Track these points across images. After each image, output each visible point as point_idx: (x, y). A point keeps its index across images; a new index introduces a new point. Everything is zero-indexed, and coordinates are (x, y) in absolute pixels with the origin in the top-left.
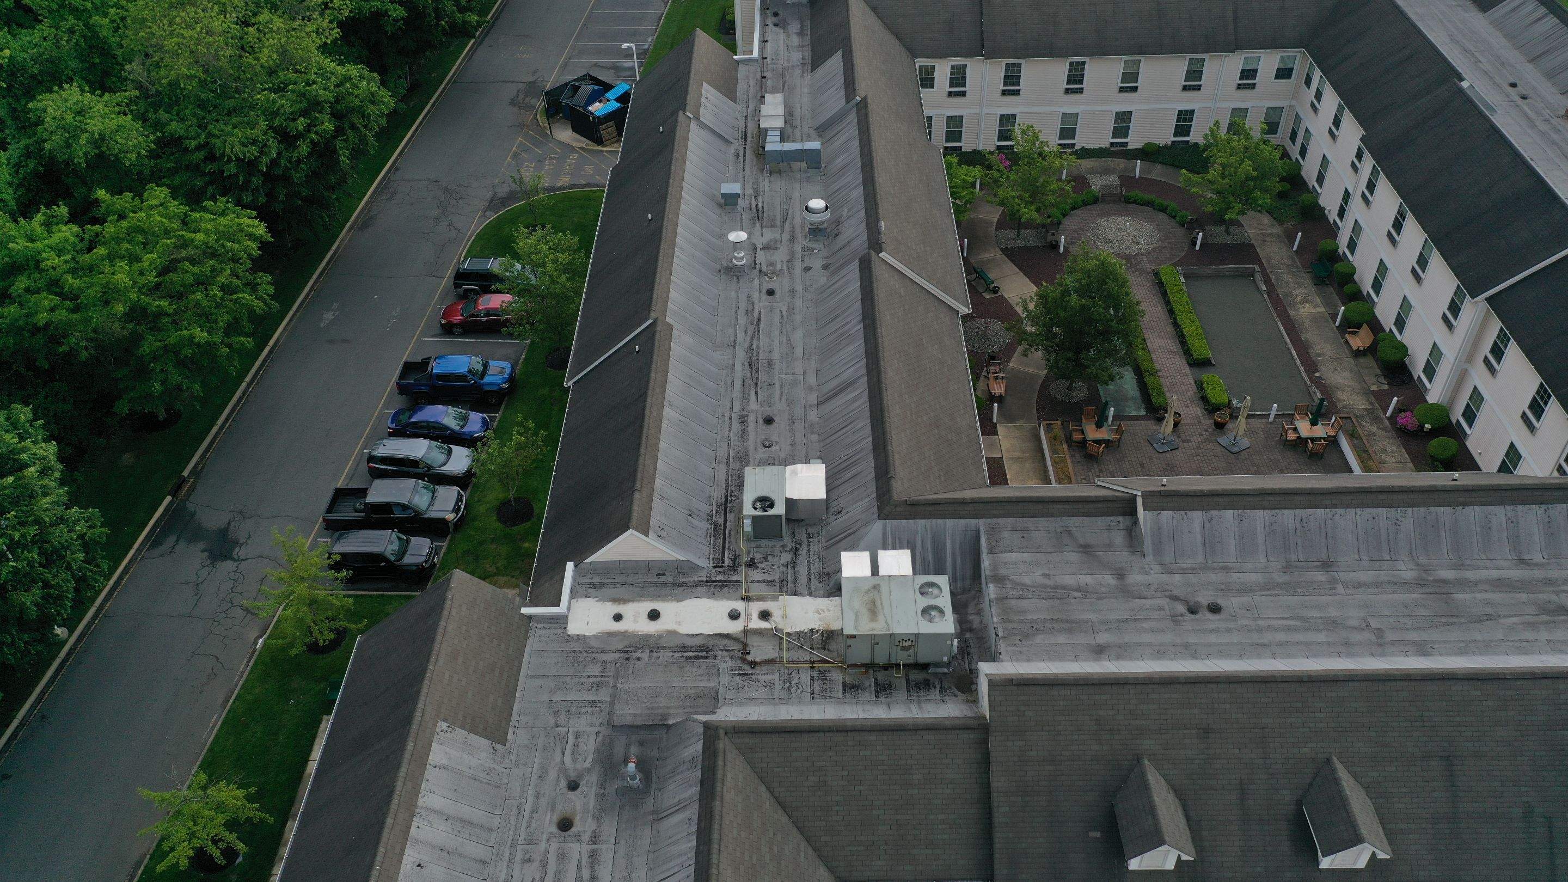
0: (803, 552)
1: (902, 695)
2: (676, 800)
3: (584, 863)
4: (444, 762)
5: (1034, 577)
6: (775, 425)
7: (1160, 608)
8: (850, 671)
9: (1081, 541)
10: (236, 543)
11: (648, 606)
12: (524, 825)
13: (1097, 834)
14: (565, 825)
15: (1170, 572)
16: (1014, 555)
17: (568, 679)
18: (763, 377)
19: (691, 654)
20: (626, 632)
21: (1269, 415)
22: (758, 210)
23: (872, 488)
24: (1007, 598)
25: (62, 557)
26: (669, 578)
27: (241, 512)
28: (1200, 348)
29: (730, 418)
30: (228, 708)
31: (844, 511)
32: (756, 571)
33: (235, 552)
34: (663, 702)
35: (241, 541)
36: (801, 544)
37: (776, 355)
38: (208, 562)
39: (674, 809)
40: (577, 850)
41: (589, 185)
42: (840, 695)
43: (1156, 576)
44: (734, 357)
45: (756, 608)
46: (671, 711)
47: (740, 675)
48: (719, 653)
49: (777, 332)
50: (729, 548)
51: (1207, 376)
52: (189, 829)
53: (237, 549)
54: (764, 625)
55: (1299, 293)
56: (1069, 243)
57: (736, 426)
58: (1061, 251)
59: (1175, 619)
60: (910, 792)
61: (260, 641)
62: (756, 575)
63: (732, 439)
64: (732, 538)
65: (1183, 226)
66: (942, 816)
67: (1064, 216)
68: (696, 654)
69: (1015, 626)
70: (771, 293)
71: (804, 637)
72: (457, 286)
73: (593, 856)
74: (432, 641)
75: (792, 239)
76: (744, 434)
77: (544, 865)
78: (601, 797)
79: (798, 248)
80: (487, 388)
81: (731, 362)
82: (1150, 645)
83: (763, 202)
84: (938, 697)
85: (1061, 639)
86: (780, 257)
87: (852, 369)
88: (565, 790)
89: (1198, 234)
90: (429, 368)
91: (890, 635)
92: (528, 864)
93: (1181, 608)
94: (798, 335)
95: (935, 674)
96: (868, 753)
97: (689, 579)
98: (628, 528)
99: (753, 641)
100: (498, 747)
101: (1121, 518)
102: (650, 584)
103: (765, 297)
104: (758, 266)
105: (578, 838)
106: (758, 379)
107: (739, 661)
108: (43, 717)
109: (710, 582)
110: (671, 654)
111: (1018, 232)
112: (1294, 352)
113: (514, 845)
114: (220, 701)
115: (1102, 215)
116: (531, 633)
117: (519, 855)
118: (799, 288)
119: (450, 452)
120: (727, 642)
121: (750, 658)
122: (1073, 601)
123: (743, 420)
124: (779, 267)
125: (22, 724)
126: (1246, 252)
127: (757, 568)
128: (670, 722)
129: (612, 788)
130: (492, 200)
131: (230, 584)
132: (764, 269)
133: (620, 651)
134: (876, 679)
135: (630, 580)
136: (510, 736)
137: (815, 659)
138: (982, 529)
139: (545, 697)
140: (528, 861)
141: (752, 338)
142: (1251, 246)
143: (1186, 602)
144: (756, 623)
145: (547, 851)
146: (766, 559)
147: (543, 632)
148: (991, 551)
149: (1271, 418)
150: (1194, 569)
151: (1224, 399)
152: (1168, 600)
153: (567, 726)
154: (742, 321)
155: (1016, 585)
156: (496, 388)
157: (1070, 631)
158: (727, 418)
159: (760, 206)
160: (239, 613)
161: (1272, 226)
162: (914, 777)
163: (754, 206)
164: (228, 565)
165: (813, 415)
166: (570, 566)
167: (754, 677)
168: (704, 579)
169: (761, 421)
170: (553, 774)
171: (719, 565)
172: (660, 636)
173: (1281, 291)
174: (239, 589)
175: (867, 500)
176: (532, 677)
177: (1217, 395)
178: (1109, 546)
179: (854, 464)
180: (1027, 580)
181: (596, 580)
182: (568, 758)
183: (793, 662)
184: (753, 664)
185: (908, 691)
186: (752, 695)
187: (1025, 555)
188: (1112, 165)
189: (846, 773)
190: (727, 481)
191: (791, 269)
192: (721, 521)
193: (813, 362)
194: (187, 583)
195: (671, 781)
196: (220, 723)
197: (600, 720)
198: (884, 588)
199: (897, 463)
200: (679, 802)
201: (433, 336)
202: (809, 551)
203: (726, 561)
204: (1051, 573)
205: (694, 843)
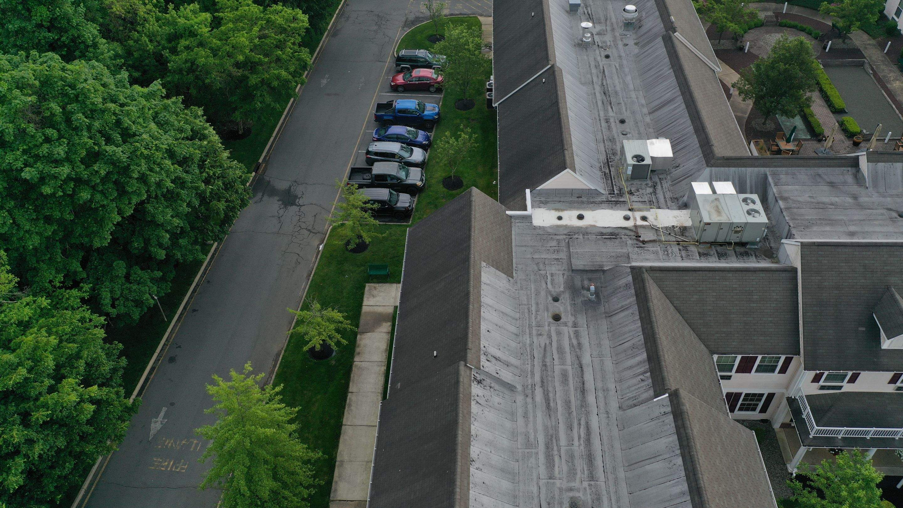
0: (659, 187)
1: (734, 258)
2: (620, 305)
3: (572, 336)
4: (488, 282)
5: (805, 198)
6: (626, 124)
7: (882, 214)
8: (701, 246)
9: (828, 180)
10: (296, 197)
11: (576, 213)
12: (533, 318)
13: (864, 329)
14: (557, 318)
15: (884, 197)
16: (790, 187)
17: (540, 248)
18: (613, 100)
19: (607, 237)
20: (566, 225)
21: (885, 139)
22: (589, 15)
23: (699, 152)
24: (791, 208)
25: (232, 187)
26: (584, 199)
27: (296, 182)
28: (839, 102)
29: (600, 120)
30: (311, 278)
31: (681, 166)
32: (633, 197)
33: (297, 202)
34: (598, 259)
35: (299, 196)
36: (656, 183)
37: (618, 88)
38: (282, 206)
39: (619, 310)
40: (567, 331)
41: (461, 14)
42: (699, 258)
43: (876, 198)
44: (594, 89)
45: (638, 215)
46: (605, 263)
47: (638, 247)
48: (623, 236)
49: (616, 77)
50: (615, 185)
51: (845, 118)
52: (317, 330)
53: (298, 200)
54: (645, 223)
55: (892, 76)
56: (750, 47)
57: (604, 124)
58: (746, 52)
59: (892, 219)
60: (752, 305)
61: (321, 247)
62: (634, 198)
63: (604, 130)
64: (616, 180)
65: (817, 39)
66: (770, 319)
67: (745, 32)
68: (609, 237)
69: (799, 221)
70: (607, 57)
71: (670, 230)
72: (397, 65)
73: (577, 334)
74: (470, 221)
75: (613, 30)
76: (609, 128)
77: (550, 337)
78: (574, 305)
79: (617, 34)
80: (425, 118)
81: (593, 91)
82: (881, 232)
83: (591, 10)
84: (755, 260)
85: (828, 228)
86: (608, 38)
87: (670, 93)
88: (552, 301)
89: (828, 42)
90: (394, 106)
91: (731, 223)
92: (541, 337)
93: (895, 215)
94: (629, 78)
95: (751, 249)
96: (728, 283)
97: (596, 200)
98: (566, 168)
99: (641, 232)
100: (510, 279)
101: (849, 169)
102: (574, 202)
103: (604, 59)
104: (596, 43)
105: (565, 324)
106: (610, 100)
107: (635, 241)
108: (209, 282)
109: (608, 202)
110: (595, 237)
111: (719, 41)
112: (894, 106)
113: (530, 326)
114: (305, 275)
115: (767, 32)
116: (513, 224)
117: (534, 332)
118: (623, 54)
119: (412, 150)
120: (627, 232)
121: (641, 239)
122: (830, 210)
123: (607, 121)
124: (608, 44)
125: (197, 285)
126: (856, 53)
127: (634, 195)
128: (605, 269)
129: (579, 300)
130: (406, 21)
131: (298, 218)
132: (600, 45)
133: (566, 235)
134: (717, 251)
135: (562, 200)
136: (514, 274)
137: (680, 240)
138: (768, 173)
139: (529, 256)
140: (540, 335)
141: (602, 80)
142: (859, 50)
143: (897, 212)
144: (640, 223)
145: (550, 330)
146: (638, 190)
147: (519, 224)
148: (776, 185)
149: (886, 141)
150: (898, 195)
151: (858, 129)
152: (886, 210)
153: (544, 270)
154: (594, 71)
155: (795, 201)
156: (430, 118)
157: (831, 225)
158: (598, 120)
159: (590, 12)
160: (306, 233)
161: (869, 40)
162: (754, 297)
163: (586, 12)
164: (294, 208)
165: (648, 119)
166: (528, 191)
167: (646, 249)
168: (605, 200)
169: (618, 122)
170: (543, 293)
171: (612, 193)
172: (587, 228)
173: (881, 75)
174: (303, 220)
175: (697, 158)
176: (519, 246)
177: (854, 127)
178: (845, 183)
179: (682, 141)
180: (800, 199)
181: (543, 199)
182: (550, 286)
183: (666, 241)
184: (644, 242)
185: (737, 257)
186: (648, 257)
187: (797, 187)
188: (768, 6)
189: (715, 294)
190: (606, 151)
191: (616, 46)
192: (607, 171)
193: (641, 92)
194: (273, 217)
195: (613, 297)
196: (308, 286)
197: (563, 268)
198: (722, 200)
199: (712, 139)
200: (622, 307)
201: (386, 93)
202: (662, 187)
203: (615, 191)
204: (814, 196)
205: (640, 324)
